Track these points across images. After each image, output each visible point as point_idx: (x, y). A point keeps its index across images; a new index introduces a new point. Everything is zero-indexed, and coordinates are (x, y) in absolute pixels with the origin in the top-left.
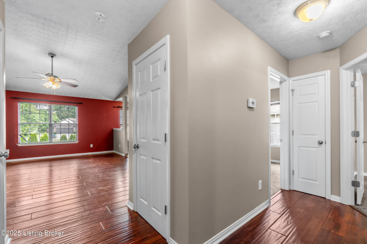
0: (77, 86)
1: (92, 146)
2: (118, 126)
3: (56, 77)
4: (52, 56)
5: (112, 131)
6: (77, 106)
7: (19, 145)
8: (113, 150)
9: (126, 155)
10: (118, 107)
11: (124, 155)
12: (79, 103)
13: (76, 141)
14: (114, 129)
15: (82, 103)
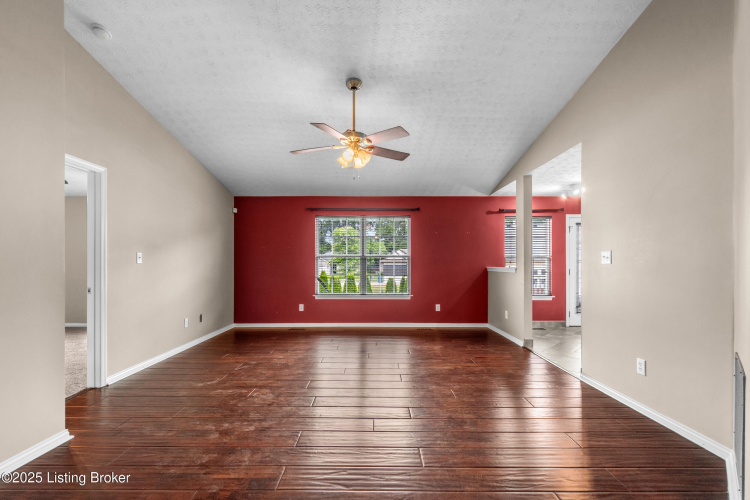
0: (407, 155)
1: (438, 308)
2: (500, 263)
3: (361, 135)
4: (354, 84)
5: (485, 273)
6: (409, 216)
7: (317, 298)
8: (486, 322)
9: (529, 342)
10: (501, 211)
11: (521, 343)
12: (413, 210)
13: (407, 296)
14: (491, 269)
15: (418, 209)
